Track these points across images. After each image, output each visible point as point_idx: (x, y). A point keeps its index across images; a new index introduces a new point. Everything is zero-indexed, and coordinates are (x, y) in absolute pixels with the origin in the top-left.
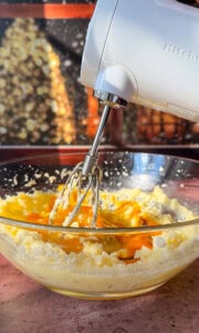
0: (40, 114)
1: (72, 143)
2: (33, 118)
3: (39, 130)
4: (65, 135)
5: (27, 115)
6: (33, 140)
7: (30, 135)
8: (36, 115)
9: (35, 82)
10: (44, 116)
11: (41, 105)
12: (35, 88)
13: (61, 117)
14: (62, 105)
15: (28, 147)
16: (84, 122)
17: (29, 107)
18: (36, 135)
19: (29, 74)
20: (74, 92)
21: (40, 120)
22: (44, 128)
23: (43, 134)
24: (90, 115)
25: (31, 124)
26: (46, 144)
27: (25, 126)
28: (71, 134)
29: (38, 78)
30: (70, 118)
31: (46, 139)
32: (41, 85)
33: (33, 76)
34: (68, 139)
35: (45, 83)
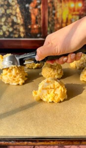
0: (8, 23)
1: (24, 37)
2: (5, 25)
3: (8, 31)
4: (21, 33)
5: (2, 24)
6: (6, 36)
7: (4, 33)
8: (7, 24)
9: (6, 7)
10: (10, 24)
11: (9, 19)
12: (6, 10)
13: (18, 24)
14: (18, 18)
15: (4, 39)
16: (29, 27)
17: (3, 20)
18: (7, 33)
19: (3, 3)
20: (24, 12)
21: (9, 26)
22: (11, 30)
23: (11, 33)
24: (32, 23)
25: (4, 28)
26: (12, 37)
27: (2, 29)
28: (23, 33)
29: (7, 5)
30: (22, 25)
31: (12, 35)
32: (8, 8)
33: (4, 4)
34: (22, 35)
35: (10, 7)
